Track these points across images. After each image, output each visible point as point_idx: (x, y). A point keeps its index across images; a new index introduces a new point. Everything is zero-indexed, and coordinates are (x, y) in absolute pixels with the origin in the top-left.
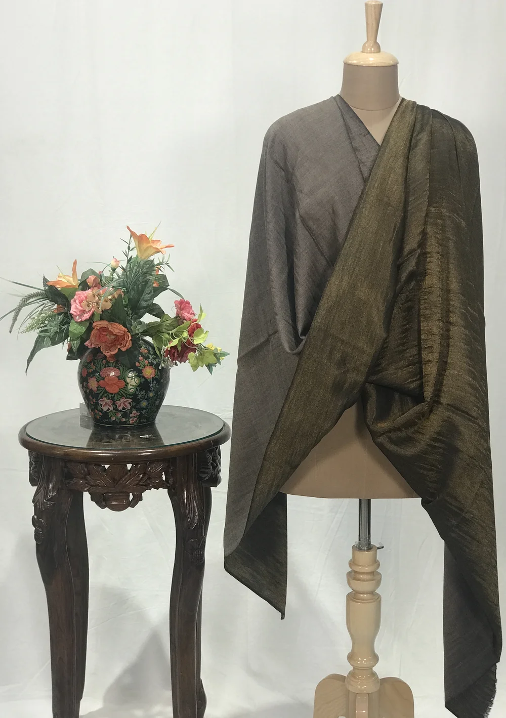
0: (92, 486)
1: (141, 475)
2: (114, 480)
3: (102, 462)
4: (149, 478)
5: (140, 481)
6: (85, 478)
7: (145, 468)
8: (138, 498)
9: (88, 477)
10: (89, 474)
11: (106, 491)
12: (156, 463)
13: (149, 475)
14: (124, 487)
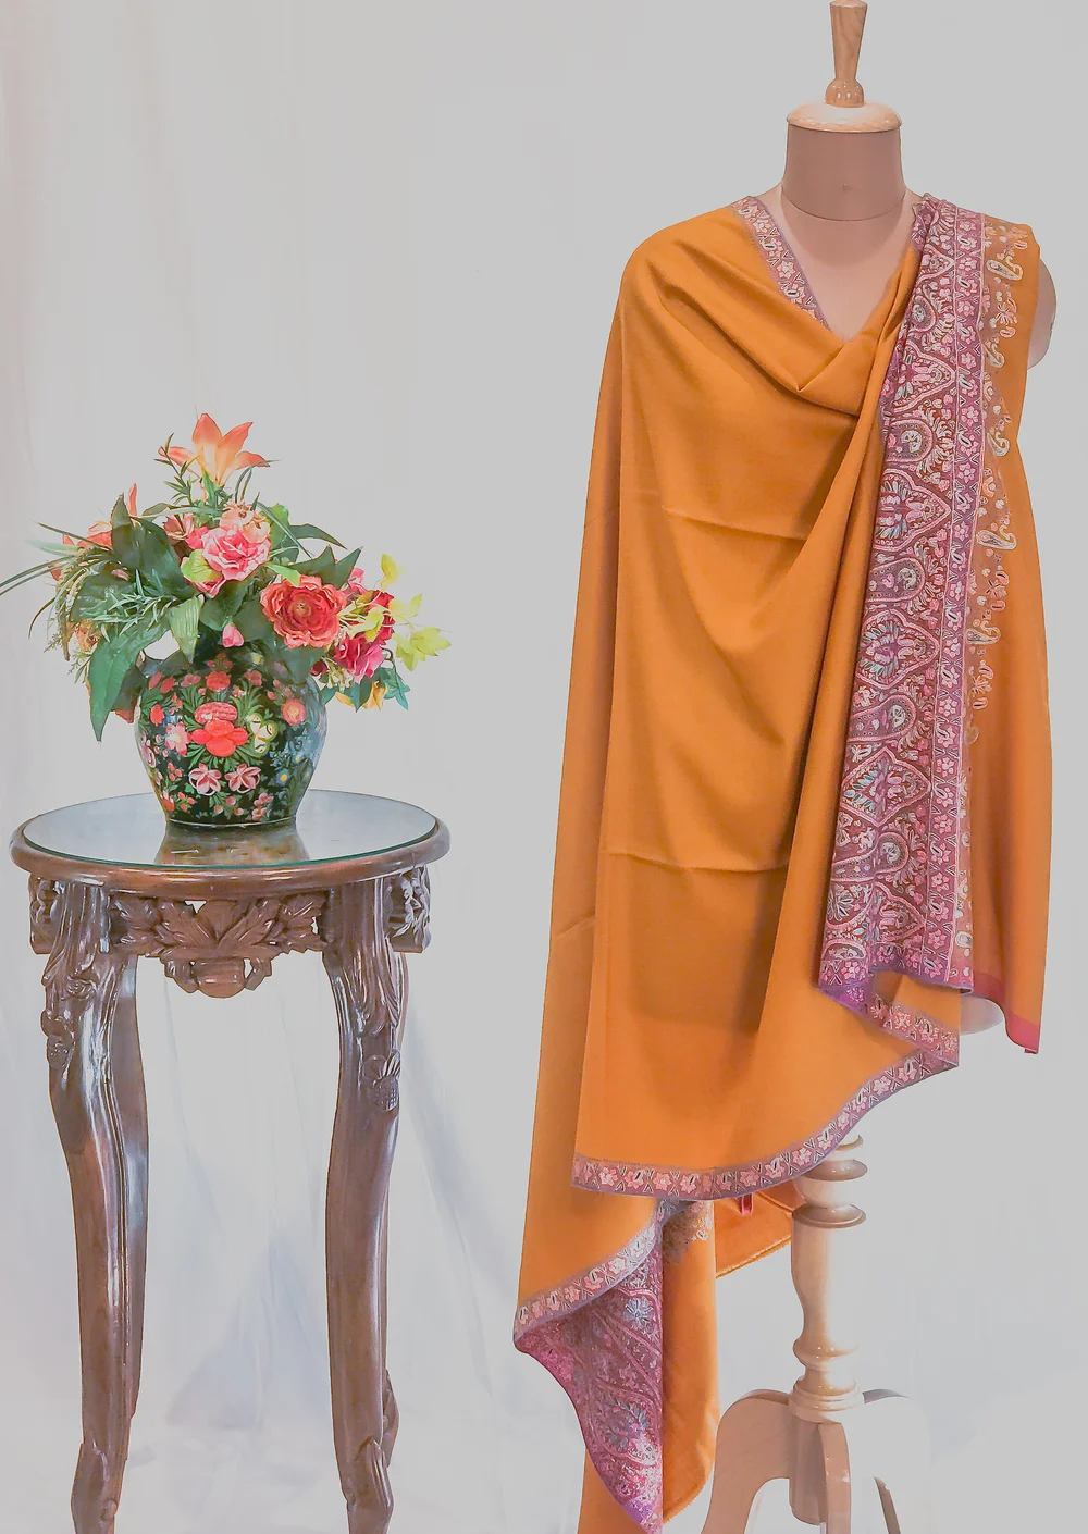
0: (167, 946)
1: (270, 923)
2: (212, 932)
3: (187, 896)
4: (286, 930)
5: (267, 935)
6: (153, 931)
7: (280, 911)
8: (264, 970)
9: (158, 928)
10: (161, 922)
11: (196, 956)
12: (299, 897)
13: (285, 923)
14: (235, 947)
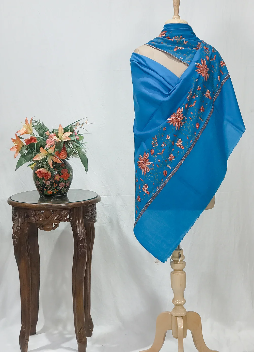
0: (37, 220)
1: (58, 215)
2: (46, 217)
3: (41, 209)
5: (57, 218)
7: (60, 213)
8: (56, 226)
9: (35, 216)
10: (36, 215)
11: (43, 222)
12: (65, 210)
13: (62, 216)
14: (50, 221)
